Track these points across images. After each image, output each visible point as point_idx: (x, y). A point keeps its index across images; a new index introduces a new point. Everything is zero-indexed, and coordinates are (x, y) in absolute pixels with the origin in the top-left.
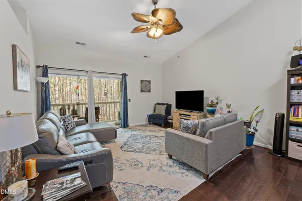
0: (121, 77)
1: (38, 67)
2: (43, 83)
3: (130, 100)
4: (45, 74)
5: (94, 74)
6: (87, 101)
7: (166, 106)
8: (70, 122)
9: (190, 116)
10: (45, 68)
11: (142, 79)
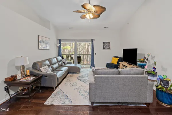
0: (91, 41)
1: (58, 40)
2: (58, 46)
3: (96, 54)
4: (60, 43)
5: (77, 41)
6: (74, 53)
7: (118, 58)
8: (64, 62)
9: (127, 67)
10: (60, 40)
11: (105, 41)
